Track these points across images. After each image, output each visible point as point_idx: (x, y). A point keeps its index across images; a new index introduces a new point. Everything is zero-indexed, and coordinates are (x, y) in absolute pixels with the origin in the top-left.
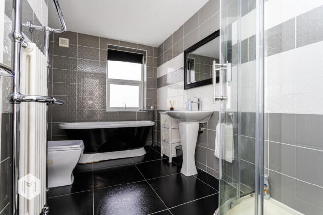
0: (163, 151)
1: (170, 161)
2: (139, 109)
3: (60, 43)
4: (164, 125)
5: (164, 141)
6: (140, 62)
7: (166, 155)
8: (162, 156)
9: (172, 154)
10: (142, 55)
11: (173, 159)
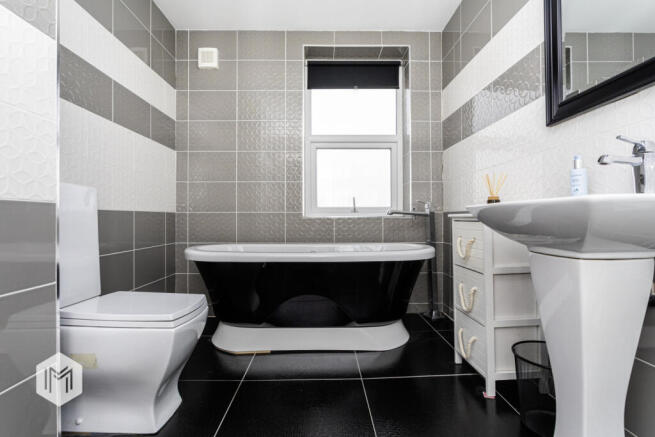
0: (462, 350)
1: (490, 392)
2: (389, 211)
3: (200, 61)
4: (466, 258)
5: (467, 313)
6: (394, 84)
7: (473, 363)
8: (458, 360)
9: (496, 368)
10: (398, 64)
11: (500, 385)
